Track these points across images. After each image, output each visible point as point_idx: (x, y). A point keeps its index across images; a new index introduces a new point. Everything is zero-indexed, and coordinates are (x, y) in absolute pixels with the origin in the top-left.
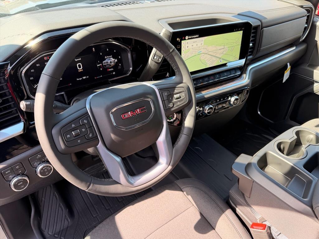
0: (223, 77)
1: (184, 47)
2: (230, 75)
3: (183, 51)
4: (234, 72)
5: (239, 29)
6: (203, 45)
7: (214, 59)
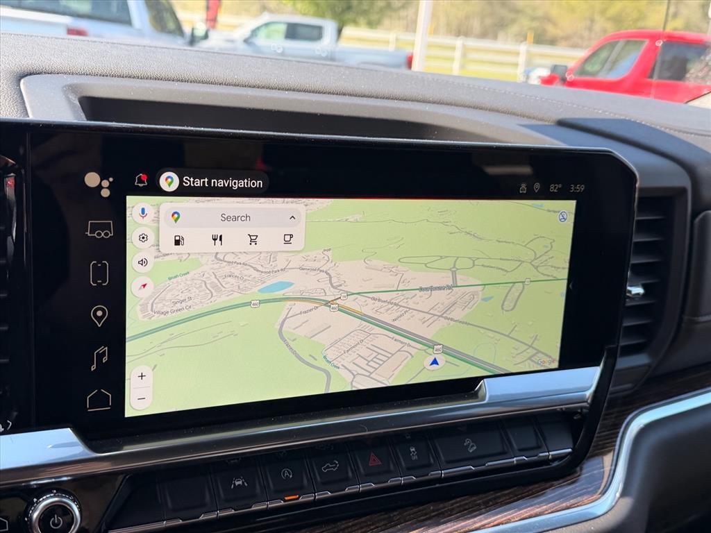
0: (452, 462)
1: (152, 239)
2: (503, 454)
3: (143, 262)
4: (533, 443)
5: (553, 188)
6: (297, 243)
7: (385, 341)
